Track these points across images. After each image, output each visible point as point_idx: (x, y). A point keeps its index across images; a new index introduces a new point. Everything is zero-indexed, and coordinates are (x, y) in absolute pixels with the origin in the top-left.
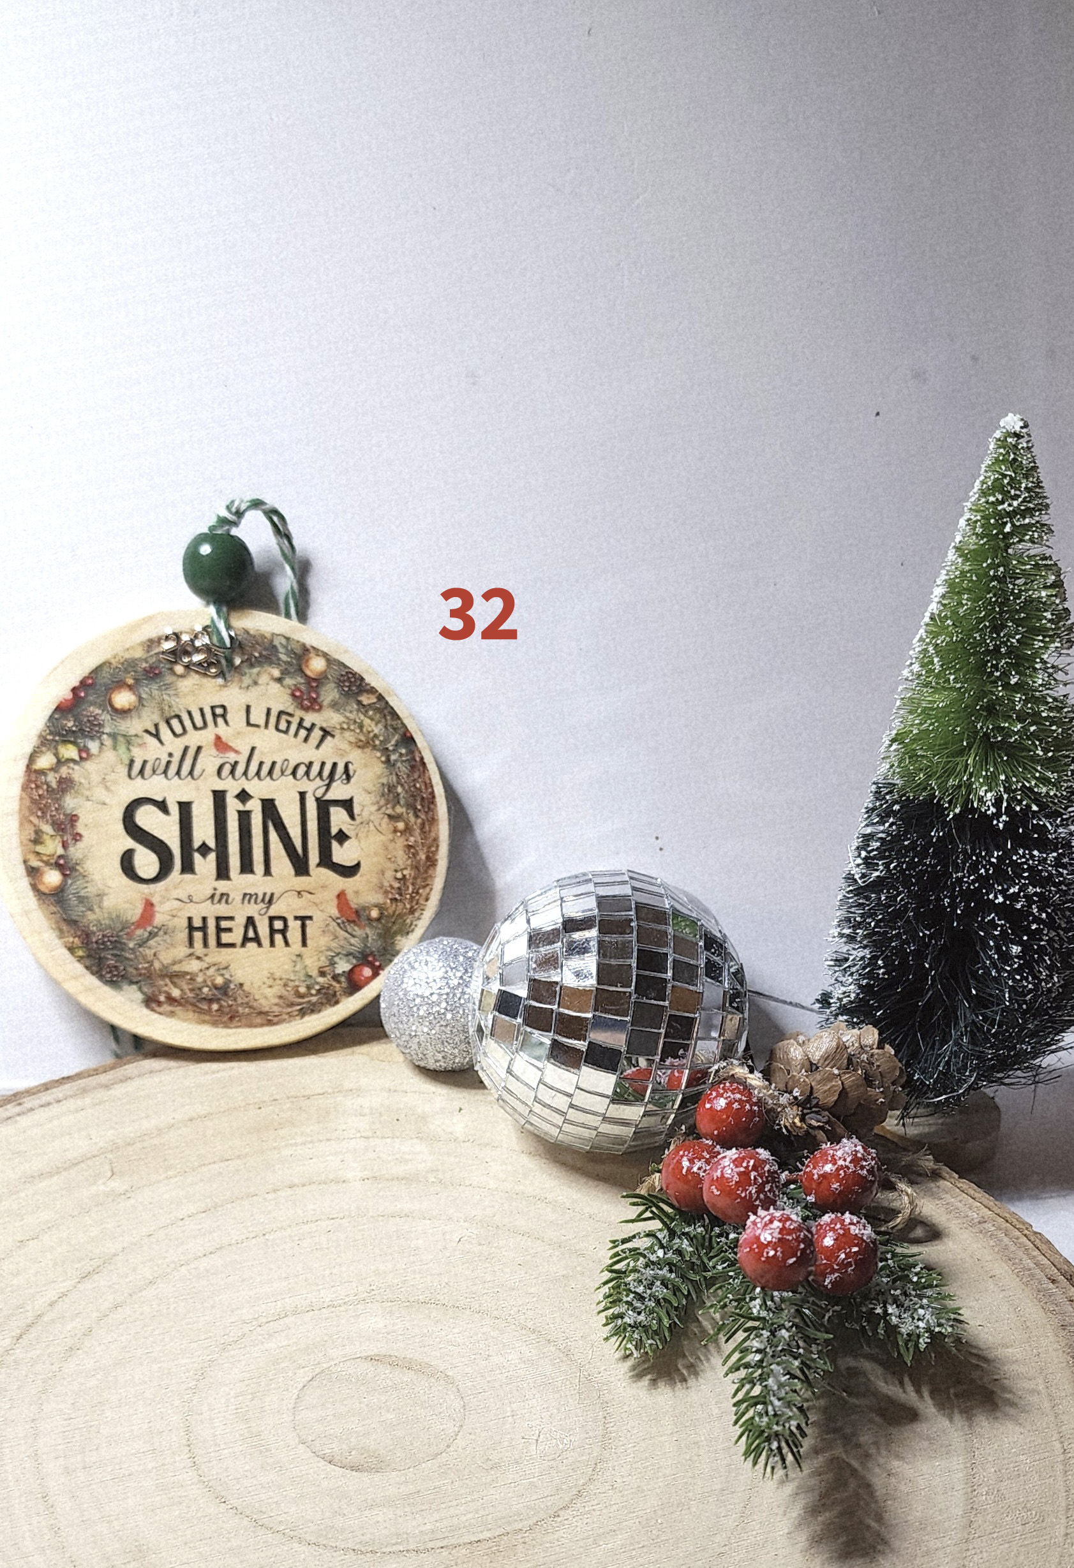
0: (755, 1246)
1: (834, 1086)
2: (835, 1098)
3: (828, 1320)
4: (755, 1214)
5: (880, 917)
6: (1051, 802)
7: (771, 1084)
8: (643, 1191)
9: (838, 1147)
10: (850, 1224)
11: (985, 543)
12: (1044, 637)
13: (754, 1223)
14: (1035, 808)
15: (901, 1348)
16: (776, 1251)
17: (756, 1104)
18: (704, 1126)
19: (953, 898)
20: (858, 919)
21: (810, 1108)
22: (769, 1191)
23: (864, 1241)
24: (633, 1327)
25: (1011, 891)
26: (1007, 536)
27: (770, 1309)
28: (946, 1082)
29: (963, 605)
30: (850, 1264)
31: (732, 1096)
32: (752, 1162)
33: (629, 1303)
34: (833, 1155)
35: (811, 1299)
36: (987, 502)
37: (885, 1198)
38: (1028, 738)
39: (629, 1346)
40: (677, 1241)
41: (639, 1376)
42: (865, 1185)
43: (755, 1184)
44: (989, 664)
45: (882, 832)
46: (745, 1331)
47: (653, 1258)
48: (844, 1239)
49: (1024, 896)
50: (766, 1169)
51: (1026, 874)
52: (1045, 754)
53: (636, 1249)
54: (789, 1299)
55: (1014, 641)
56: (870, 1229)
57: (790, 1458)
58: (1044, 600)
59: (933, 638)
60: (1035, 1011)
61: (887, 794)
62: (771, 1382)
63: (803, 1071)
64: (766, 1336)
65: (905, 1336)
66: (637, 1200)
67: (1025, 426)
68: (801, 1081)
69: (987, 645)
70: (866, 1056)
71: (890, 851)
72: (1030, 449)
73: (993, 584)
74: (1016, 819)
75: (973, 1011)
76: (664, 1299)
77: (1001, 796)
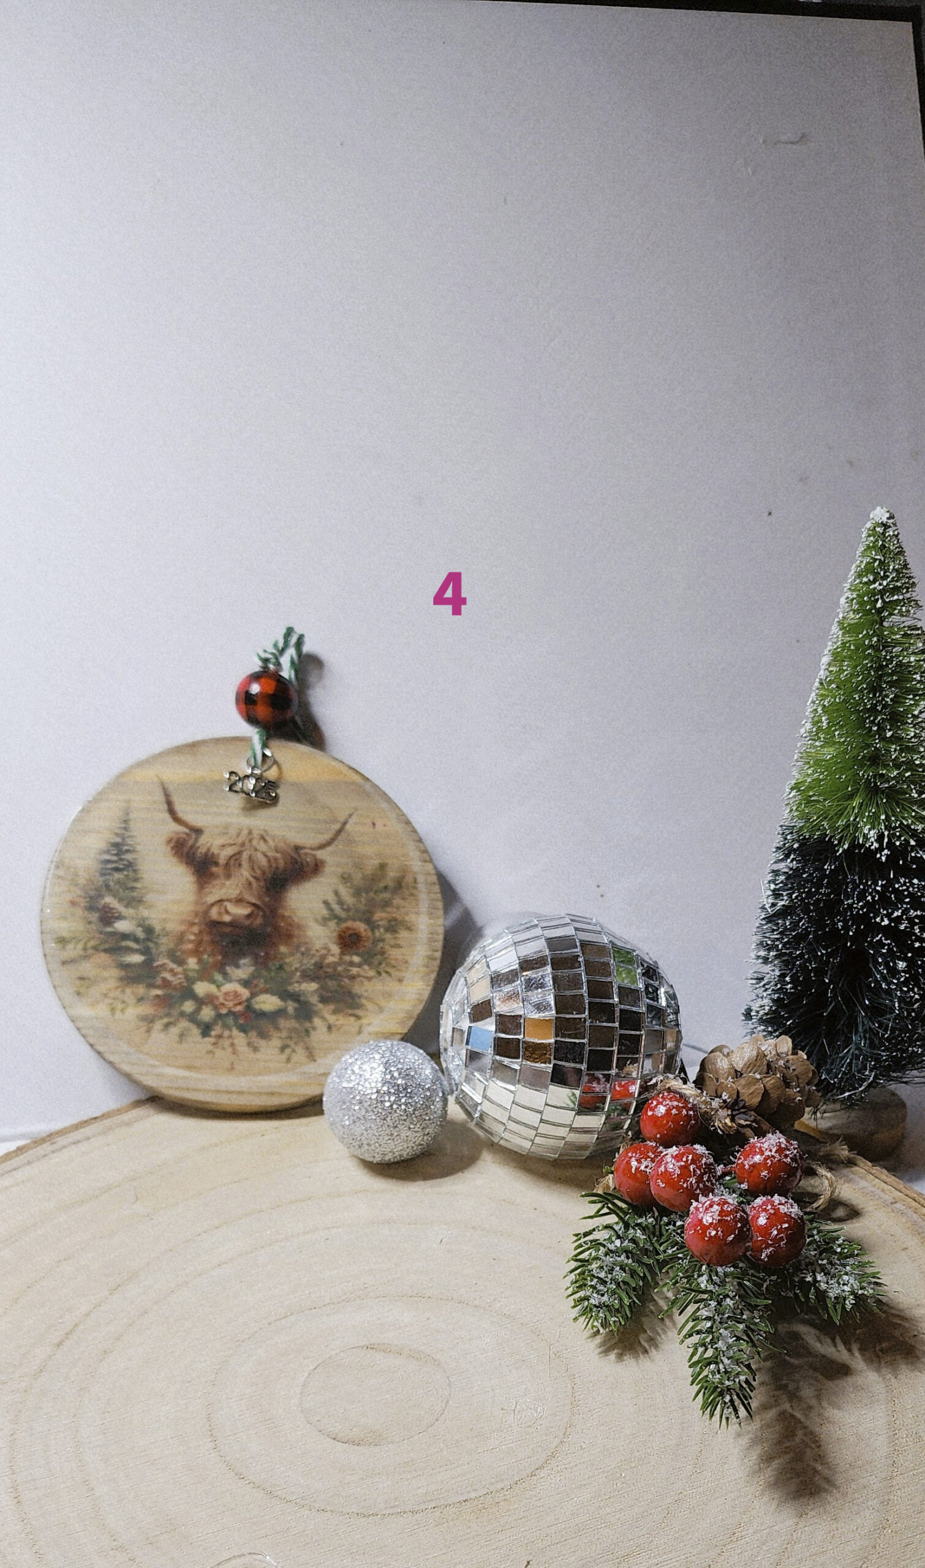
0: (699, 1228)
1: (758, 1089)
2: (759, 1099)
3: (766, 1288)
4: (697, 1200)
5: (787, 940)
7: (702, 1092)
8: (599, 1190)
9: (764, 1140)
10: (779, 1204)
11: (860, 618)
12: (915, 696)
13: (697, 1209)
14: (912, 842)
15: (831, 1312)
16: (717, 1231)
17: (691, 1109)
18: (647, 1129)
19: (845, 922)
20: (770, 942)
21: (738, 1110)
22: (708, 1181)
23: (794, 1218)
24: (597, 1307)
25: (896, 914)
26: (879, 611)
27: (716, 1283)
28: (848, 1082)
29: (845, 671)
30: (782, 1239)
31: (670, 1103)
32: (690, 1157)
33: (593, 1287)
34: (760, 1147)
35: (751, 1272)
36: (861, 583)
37: (808, 1184)
38: (904, 783)
39: (596, 1324)
40: (631, 1231)
41: (607, 1351)
42: (791, 1172)
43: (695, 1175)
44: (867, 721)
45: (786, 867)
46: (696, 1302)
47: (612, 1247)
48: (776, 1217)
49: (907, 919)
50: (703, 1162)
51: (908, 900)
52: (919, 796)
53: (596, 1241)
54: (732, 1273)
55: (888, 700)
56: (797, 1207)
57: (742, 1412)
58: (913, 664)
59: (822, 700)
61: (789, 834)
62: (720, 1345)
63: (730, 1078)
64: (713, 1306)
65: (833, 1299)
66: (595, 1198)
67: (891, 517)
68: (729, 1086)
69: (865, 704)
70: (782, 1062)
71: (792, 884)
72: (897, 536)
73: (868, 651)
74: (898, 853)
75: (870, 1019)
76: (623, 1282)
77: (883, 833)
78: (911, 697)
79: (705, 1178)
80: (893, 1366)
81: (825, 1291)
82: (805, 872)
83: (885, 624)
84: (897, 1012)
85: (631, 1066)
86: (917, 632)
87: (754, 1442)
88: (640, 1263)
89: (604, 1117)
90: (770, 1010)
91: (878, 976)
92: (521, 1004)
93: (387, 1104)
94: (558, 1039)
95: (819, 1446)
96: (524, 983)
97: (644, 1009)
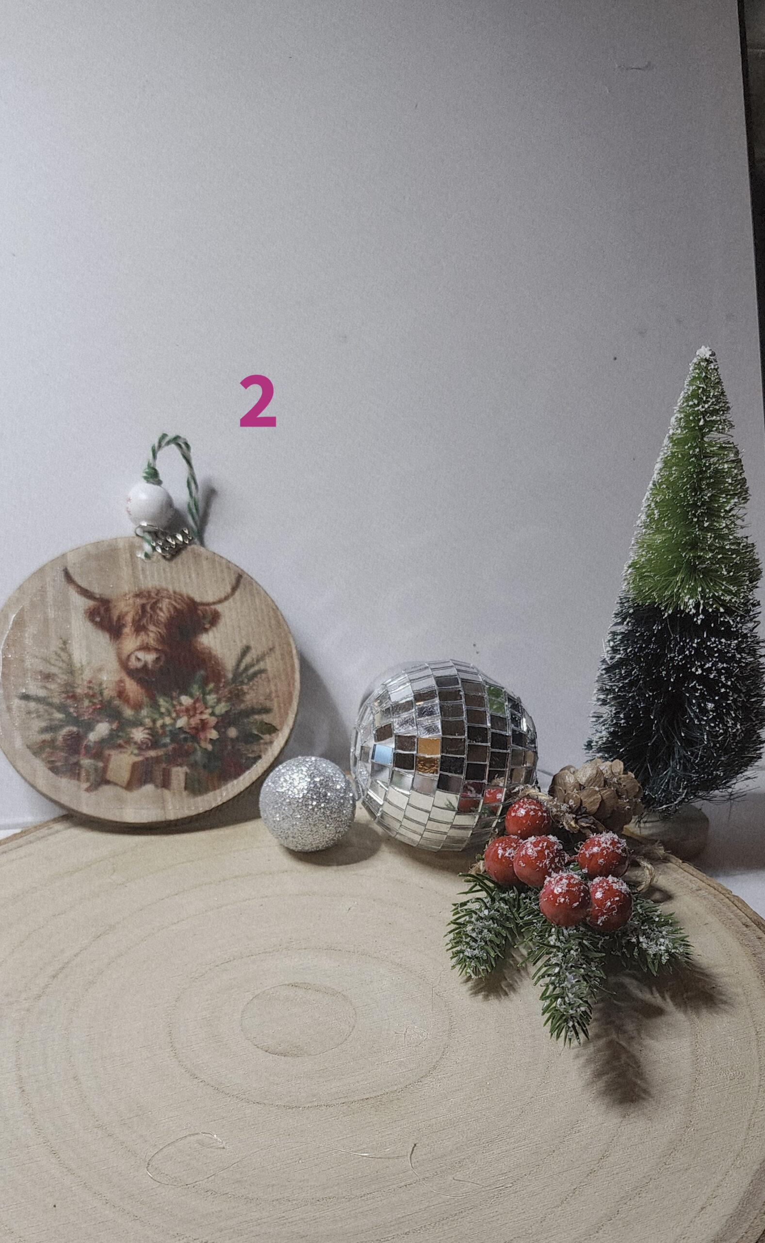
0: (551, 896)
1: (597, 799)
2: (598, 806)
3: (601, 945)
4: (550, 876)
5: (623, 686)
6: (734, 606)
7: (554, 798)
8: (473, 872)
9: (601, 836)
10: (612, 883)
11: (686, 433)
12: (727, 495)
13: (550, 882)
14: (722, 610)
15: (650, 966)
16: (566, 899)
17: (545, 812)
18: (511, 827)
19: (668, 670)
20: (609, 688)
21: (581, 815)
22: (558, 862)
23: (623, 894)
24: (470, 959)
25: (707, 666)
26: (701, 428)
27: (562, 941)
28: (666, 797)
29: (673, 475)
30: (614, 909)
31: (529, 807)
32: (546, 844)
33: (468, 943)
34: (599, 841)
35: (589, 934)
36: (688, 406)
37: (634, 872)
38: (717, 563)
39: (469, 971)
40: (497, 903)
41: (476, 993)
42: (621, 860)
43: (549, 858)
44: (691, 514)
45: (623, 628)
46: (547, 954)
47: (482, 915)
48: (609, 892)
49: (716, 670)
50: (555, 848)
51: (717, 655)
52: (729, 573)
53: (470, 910)
54: (573, 935)
55: (706, 498)
56: (626, 886)
57: (582, 1035)
58: (726, 470)
59: (654, 498)
60: (725, 749)
61: (625, 603)
62: (566, 984)
63: (575, 790)
64: (560, 956)
65: (652, 956)
66: (469, 878)
67: (713, 354)
68: (574, 796)
69: (689, 501)
70: (616, 779)
71: (628, 640)
72: (716, 370)
73: (692, 459)
74: (709, 617)
75: (685, 748)
76: (491, 941)
77: (699, 601)
78: (724, 496)
79: (557, 860)
80: (697, 1009)
81: (646, 950)
82: (637, 632)
83: (705, 439)
84: (706, 743)
85: (498, 779)
86: (730, 445)
87: (589, 1061)
88: (504, 927)
89: (477, 817)
90: (607, 740)
91: (692, 714)
92: (415, 727)
93: (310, 807)
94: (444, 754)
95: (639, 1067)
96: (417, 711)
97: (509, 733)
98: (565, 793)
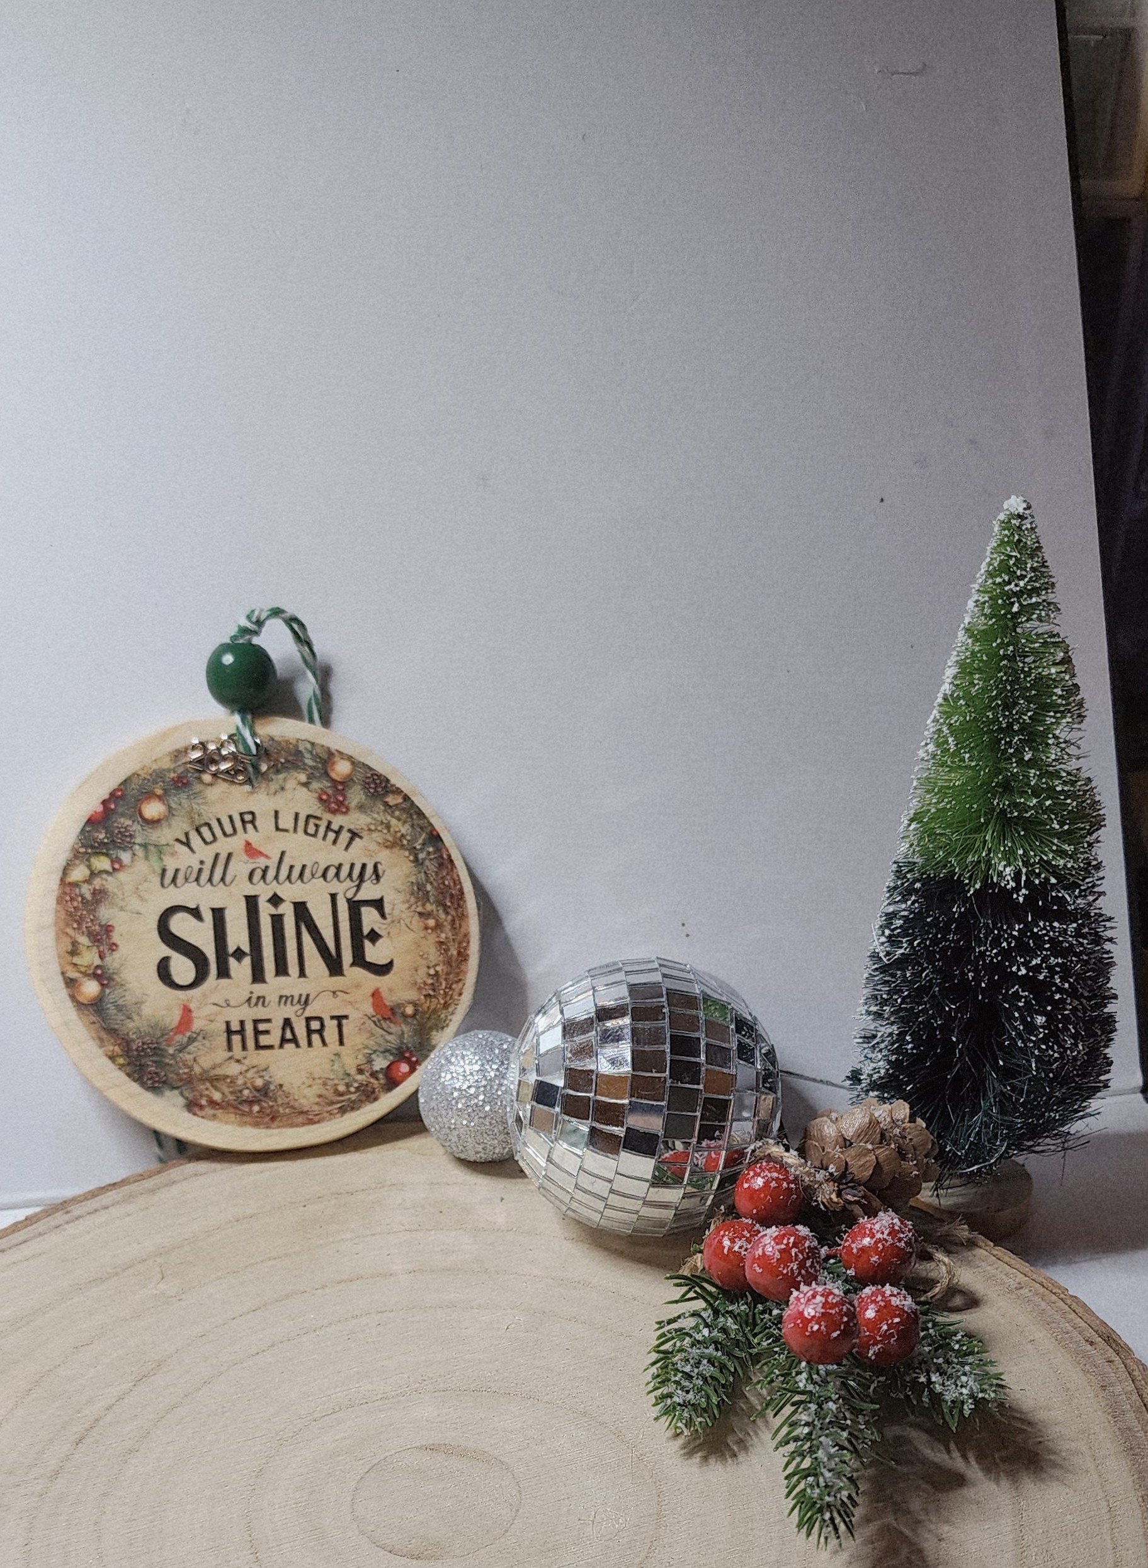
0: (799, 1321)
1: (871, 1161)
2: (871, 1172)
3: (873, 1391)
4: (798, 1289)
5: (906, 993)
6: (1069, 874)
7: (806, 1162)
8: (685, 1271)
9: (875, 1221)
10: (891, 1295)
11: (993, 624)
12: (1055, 712)
13: (798, 1299)
14: (1053, 881)
15: (946, 1416)
16: (820, 1326)
17: (792, 1182)
18: (743, 1204)
19: (976, 971)
20: (885, 996)
21: (846, 1184)
22: (811, 1267)
23: (905, 1312)
24: (681, 1406)
25: (1034, 963)
26: (1014, 616)
27: (816, 1383)
28: (977, 1153)
29: (975, 685)
30: (892, 1335)
31: (769, 1175)
32: (792, 1240)
33: (677, 1383)
34: (871, 1229)
35: (857, 1371)
36: (994, 583)
37: (923, 1269)
38: (1044, 813)
39: (679, 1424)
40: (722, 1319)
41: (690, 1454)
42: (904, 1257)
43: (796, 1260)
44: (1003, 742)
45: (904, 910)
46: (793, 1404)
47: (699, 1337)
48: (886, 1310)
49: (1046, 968)
50: (806, 1245)
51: (1047, 946)
52: (1061, 827)
53: (681, 1330)
54: (834, 1372)
55: (1026, 718)
56: (910, 1299)
57: (842, 1527)
58: (1054, 676)
59: (947, 718)
60: (1061, 1079)
61: (907, 872)
62: (820, 1454)
63: (837, 1147)
64: (813, 1409)
65: (949, 1403)
66: (680, 1280)
67: (1028, 508)
68: (836, 1157)
69: (999, 723)
70: (898, 1130)
71: (912, 928)
72: (1034, 530)
73: (1002, 663)
74: (1035, 892)
75: (1001, 1082)
76: (711, 1377)
77: (1020, 870)
79: (808, 1263)
80: (1013, 1477)
81: (941, 1394)
82: (928, 916)
83: (1021, 631)
84: (1033, 1073)
86: (1056, 639)
88: (730, 1355)
89: (682, 1191)
90: (886, 1073)
91: (1013, 1033)
92: (594, 1058)
94: (634, 1099)
96: (599, 1033)
98: (823, 1151)
